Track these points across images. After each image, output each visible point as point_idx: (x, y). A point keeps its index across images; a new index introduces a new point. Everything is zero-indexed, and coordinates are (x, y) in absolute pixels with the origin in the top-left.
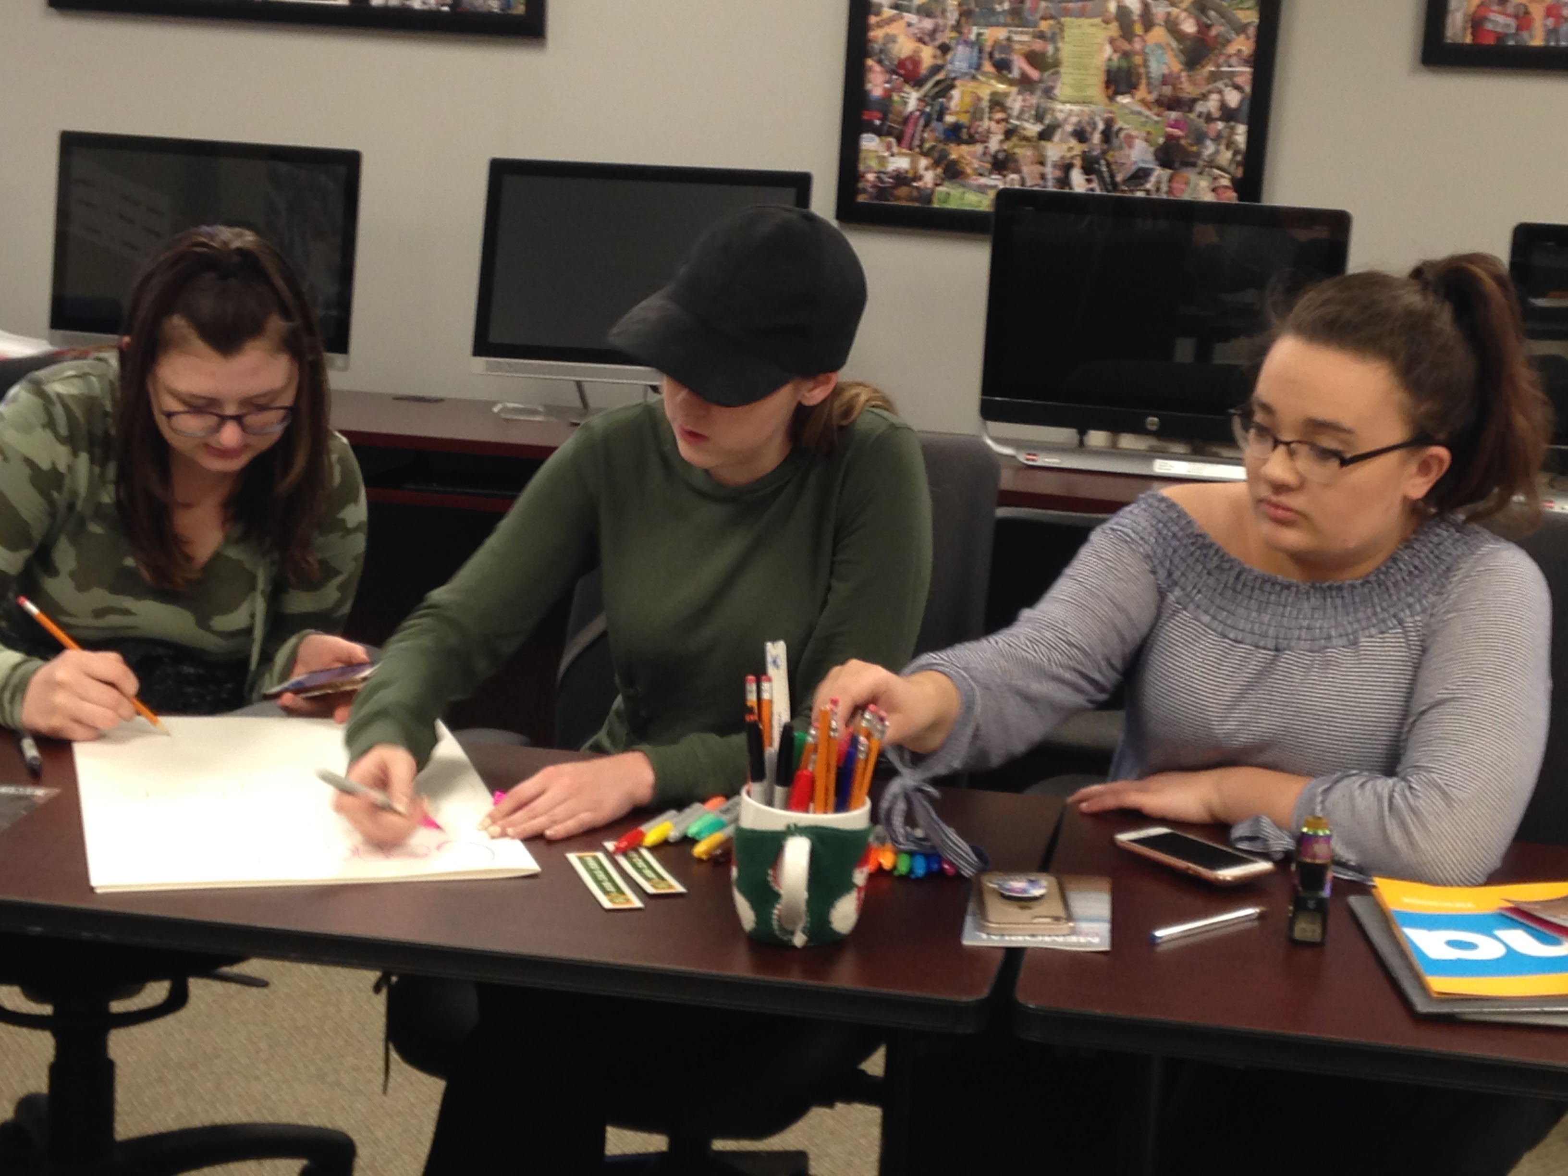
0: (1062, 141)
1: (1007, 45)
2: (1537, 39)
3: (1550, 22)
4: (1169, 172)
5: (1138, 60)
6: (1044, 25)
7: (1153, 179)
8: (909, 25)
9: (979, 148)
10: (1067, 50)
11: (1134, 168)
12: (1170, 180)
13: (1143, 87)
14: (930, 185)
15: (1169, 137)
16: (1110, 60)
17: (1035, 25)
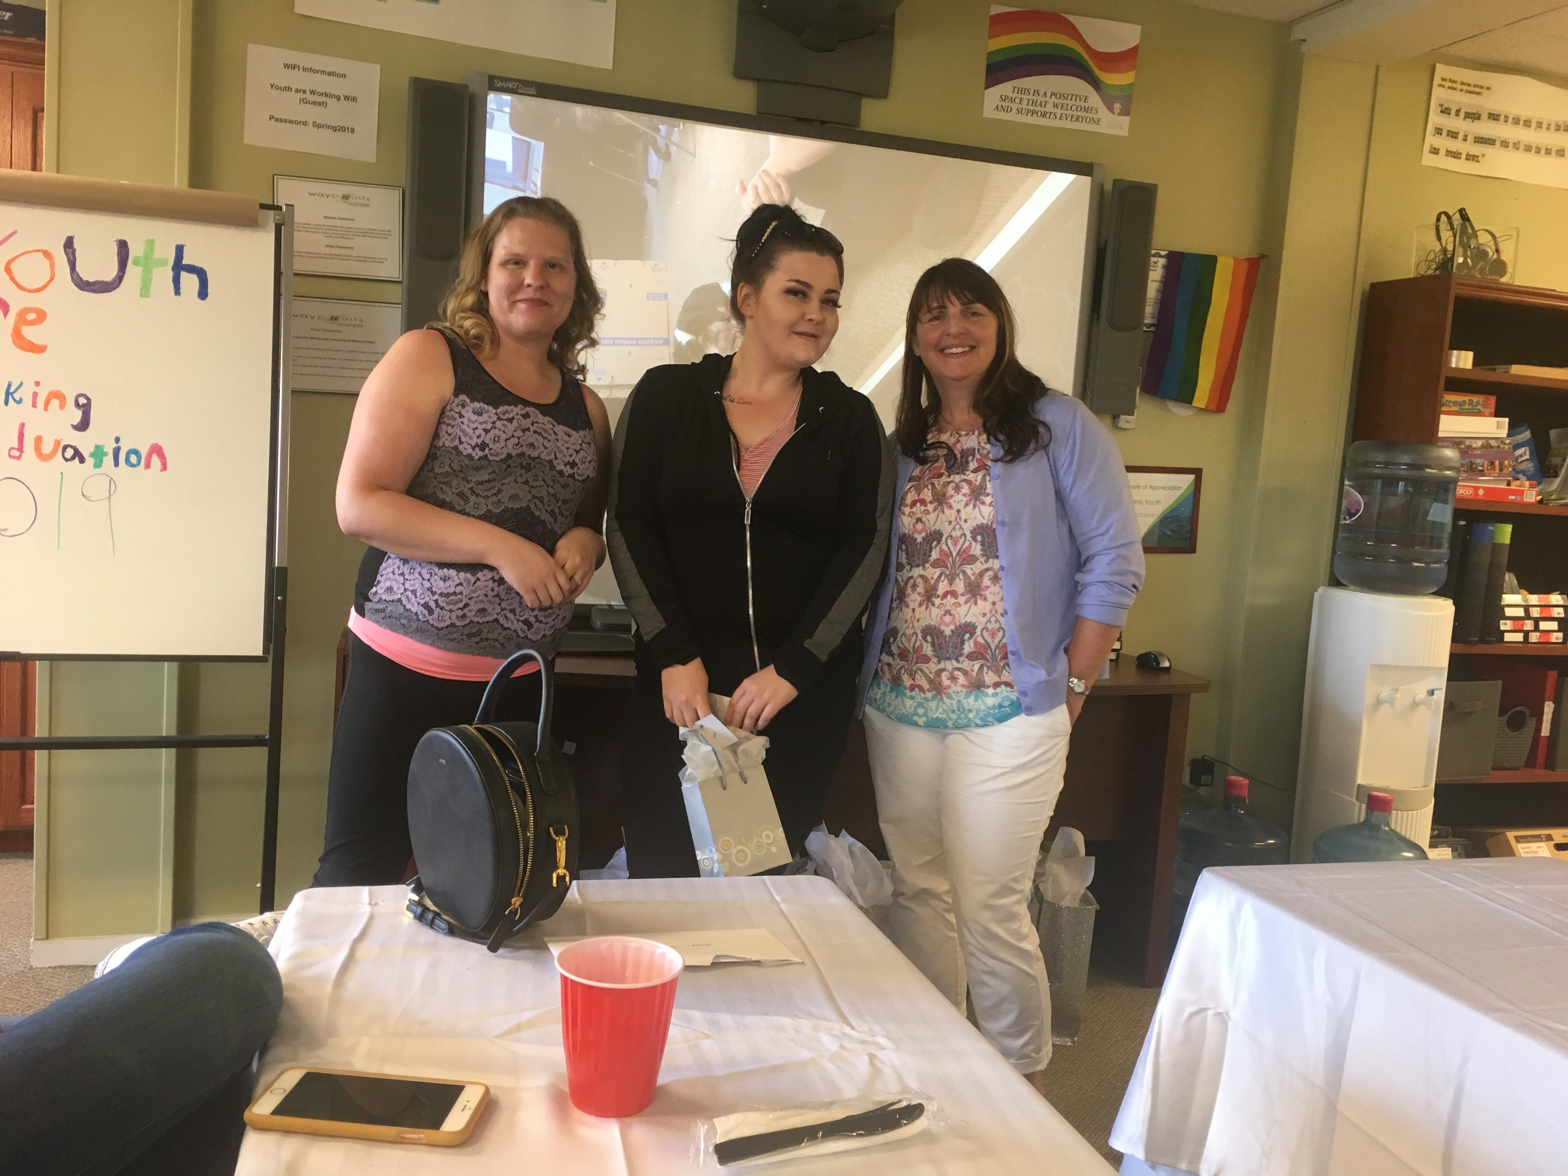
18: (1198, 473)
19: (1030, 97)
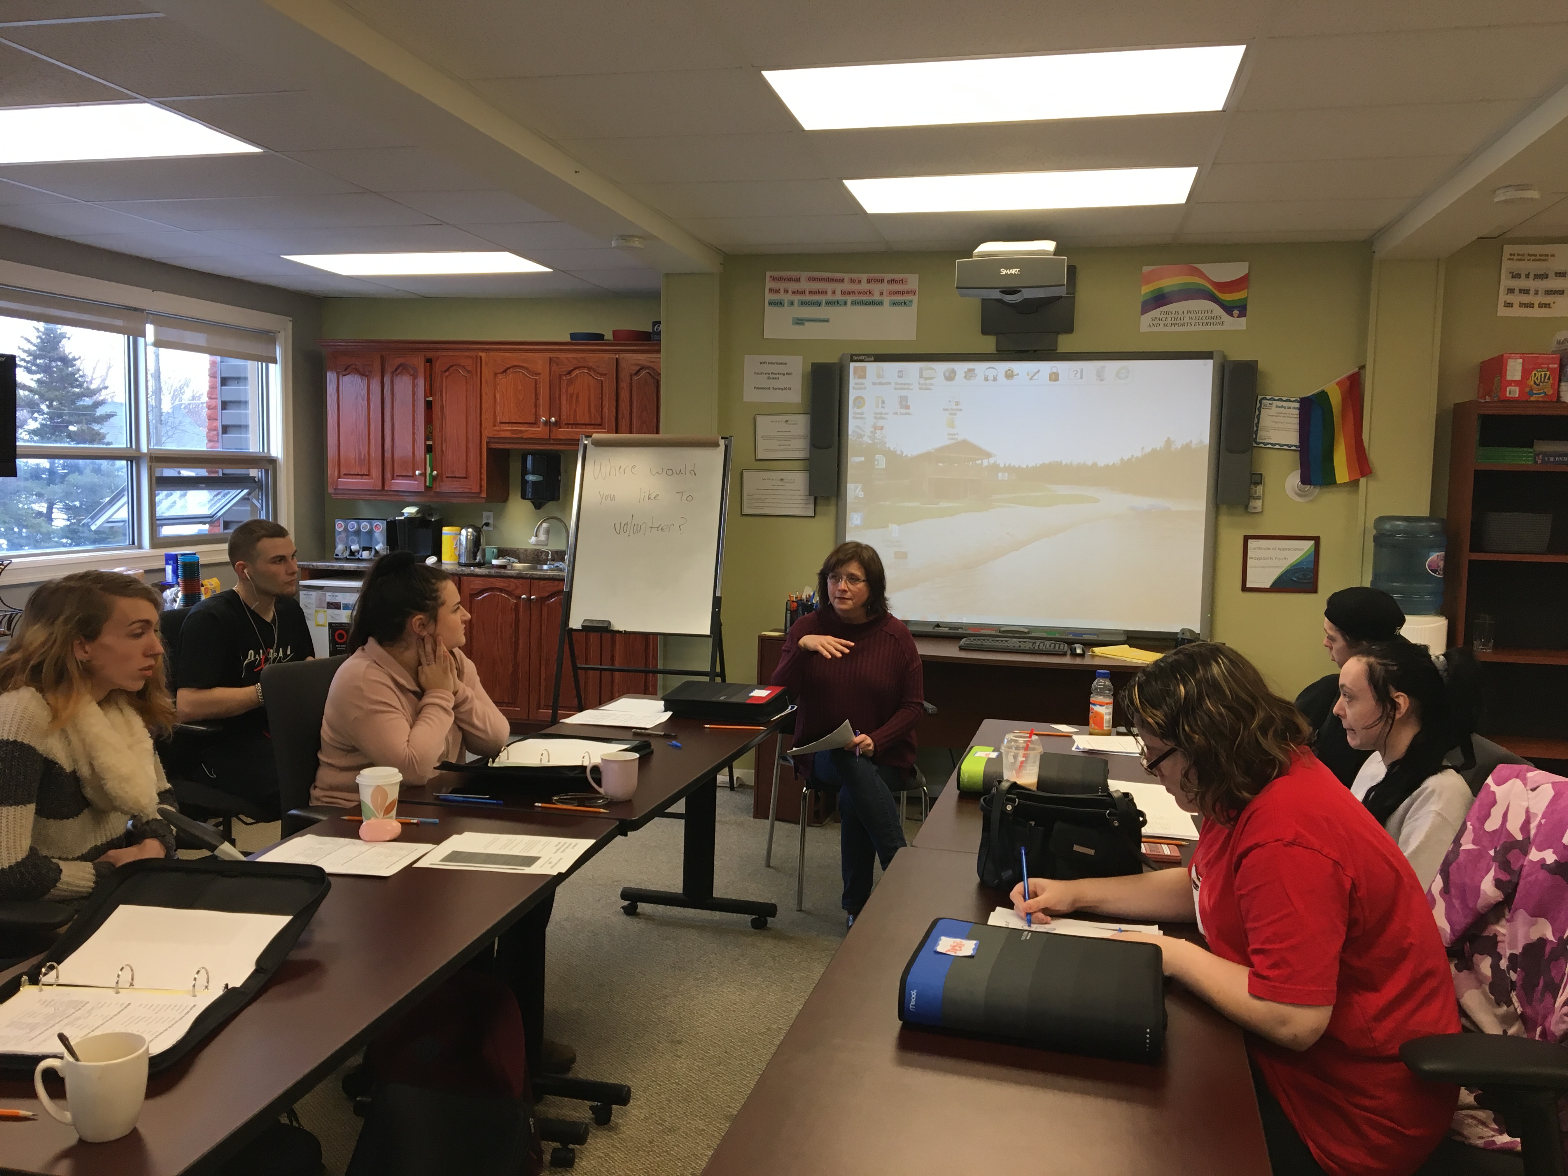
18: (1317, 540)
19: (1173, 315)
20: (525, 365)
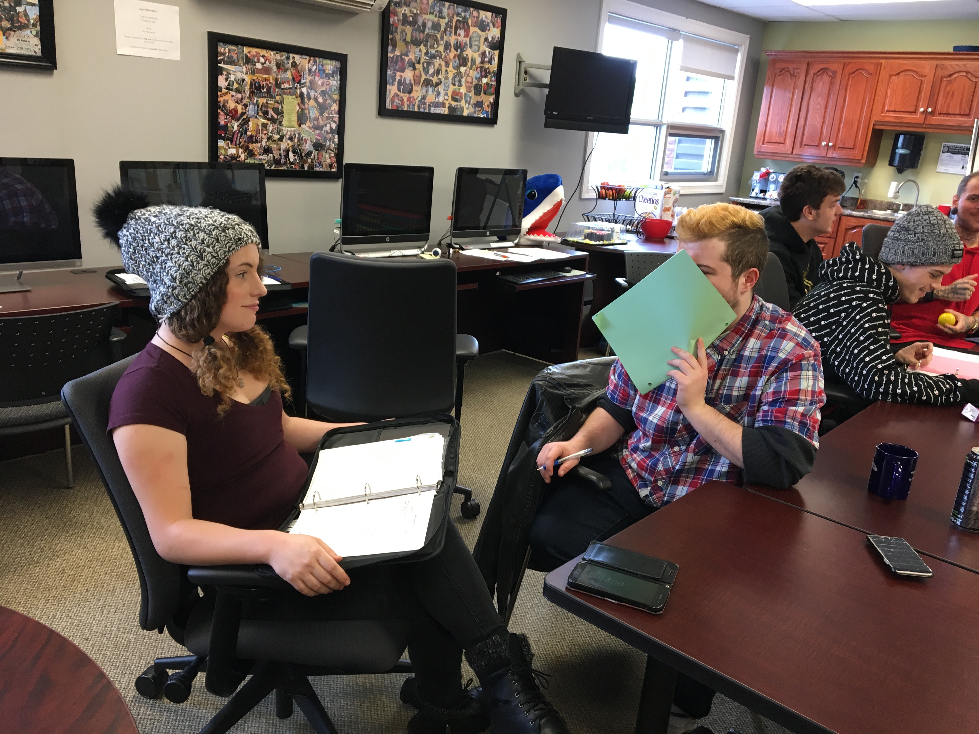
0: (286, 142)
1: (266, 105)
2: (406, 109)
3: (408, 103)
4: (317, 152)
5: (307, 112)
6: (278, 98)
7: (313, 155)
8: (233, 96)
9: (259, 145)
10: (285, 107)
11: (307, 151)
12: (318, 155)
13: (308, 121)
14: (243, 159)
15: (317, 139)
16: (298, 111)
17: (276, 98)
20: (914, 69)
